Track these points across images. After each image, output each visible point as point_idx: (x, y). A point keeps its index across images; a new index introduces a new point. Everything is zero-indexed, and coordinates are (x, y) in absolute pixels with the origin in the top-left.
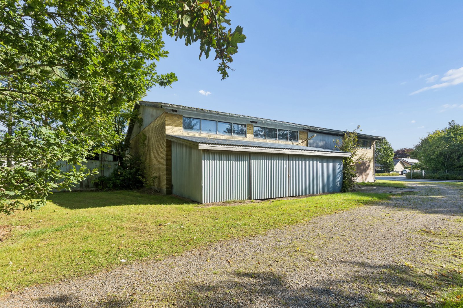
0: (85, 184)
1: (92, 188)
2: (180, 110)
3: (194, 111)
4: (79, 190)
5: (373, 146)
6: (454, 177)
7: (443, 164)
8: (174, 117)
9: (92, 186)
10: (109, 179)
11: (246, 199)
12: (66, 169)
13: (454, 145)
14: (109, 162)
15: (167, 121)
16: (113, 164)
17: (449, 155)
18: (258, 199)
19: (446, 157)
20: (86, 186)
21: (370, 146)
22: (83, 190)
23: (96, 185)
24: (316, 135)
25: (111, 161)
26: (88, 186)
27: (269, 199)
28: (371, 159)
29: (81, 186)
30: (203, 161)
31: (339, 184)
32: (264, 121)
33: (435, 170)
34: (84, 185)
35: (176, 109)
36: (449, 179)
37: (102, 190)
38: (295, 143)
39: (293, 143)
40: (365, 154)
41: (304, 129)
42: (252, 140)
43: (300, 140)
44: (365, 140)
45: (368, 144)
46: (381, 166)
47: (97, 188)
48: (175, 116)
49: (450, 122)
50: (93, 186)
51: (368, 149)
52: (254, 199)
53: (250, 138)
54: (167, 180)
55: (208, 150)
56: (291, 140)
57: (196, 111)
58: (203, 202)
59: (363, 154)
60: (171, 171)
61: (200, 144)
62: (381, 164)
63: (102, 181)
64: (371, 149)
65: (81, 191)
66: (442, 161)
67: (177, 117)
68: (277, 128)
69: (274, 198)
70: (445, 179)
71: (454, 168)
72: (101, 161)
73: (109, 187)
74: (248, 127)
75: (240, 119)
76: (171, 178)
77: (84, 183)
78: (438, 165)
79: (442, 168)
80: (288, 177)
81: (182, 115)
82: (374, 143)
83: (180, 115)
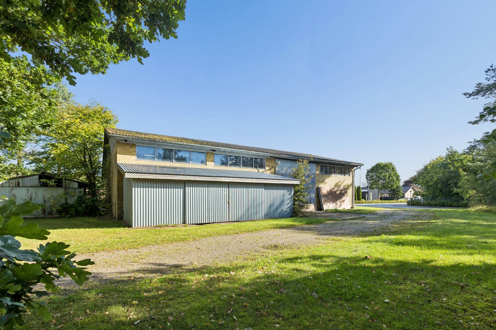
0: (48, 211)
1: (55, 215)
2: (130, 140)
3: (145, 140)
4: (41, 217)
5: (352, 173)
6: (450, 204)
7: (441, 191)
8: (126, 146)
9: (55, 213)
10: (72, 206)
11: (181, 223)
12: (27, 197)
13: (450, 172)
14: (74, 189)
15: (118, 150)
16: (77, 191)
17: (447, 182)
18: (196, 223)
19: (444, 183)
20: (49, 213)
21: (349, 173)
22: (45, 217)
23: (59, 212)
24: (280, 162)
25: (76, 188)
26: (51, 213)
27: (206, 223)
28: (350, 186)
29: (43, 213)
30: (133, 189)
31: (289, 210)
32: (223, 149)
33: (434, 197)
34: (46, 212)
35: (126, 139)
36: (445, 206)
37: (64, 217)
38: (261, 170)
39: (258, 171)
40: (342, 181)
41: (271, 157)
42: (212, 168)
43: (266, 168)
44: (343, 167)
45: (347, 171)
46: (389, 192)
47: (61, 215)
48: (128, 145)
49: (448, 148)
50: (57, 213)
51: (347, 176)
52: (189, 223)
53: (210, 165)
54: (118, 207)
55: (138, 179)
56: (256, 167)
57: (147, 140)
58: (134, 226)
59: (340, 181)
60: (123, 198)
61: (126, 174)
62: (390, 191)
63: (65, 208)
64: (349, 175)
65: (43, 218)
66: (440, 188)
67: (130, 146)
68: (241, 156)
69: (211, 223)
70: (441, 206)
71: (452, 195)
72: (65, 188)
73: (71, 214)
74: (208, 155)
75: (196, 147)
76: (123, 204)
77: (46, 210)
78: (437, 192)
79: (440, 195)
80: (228, 204)
81: (135, 144)
82: (353, 170)
83: (133, 144)
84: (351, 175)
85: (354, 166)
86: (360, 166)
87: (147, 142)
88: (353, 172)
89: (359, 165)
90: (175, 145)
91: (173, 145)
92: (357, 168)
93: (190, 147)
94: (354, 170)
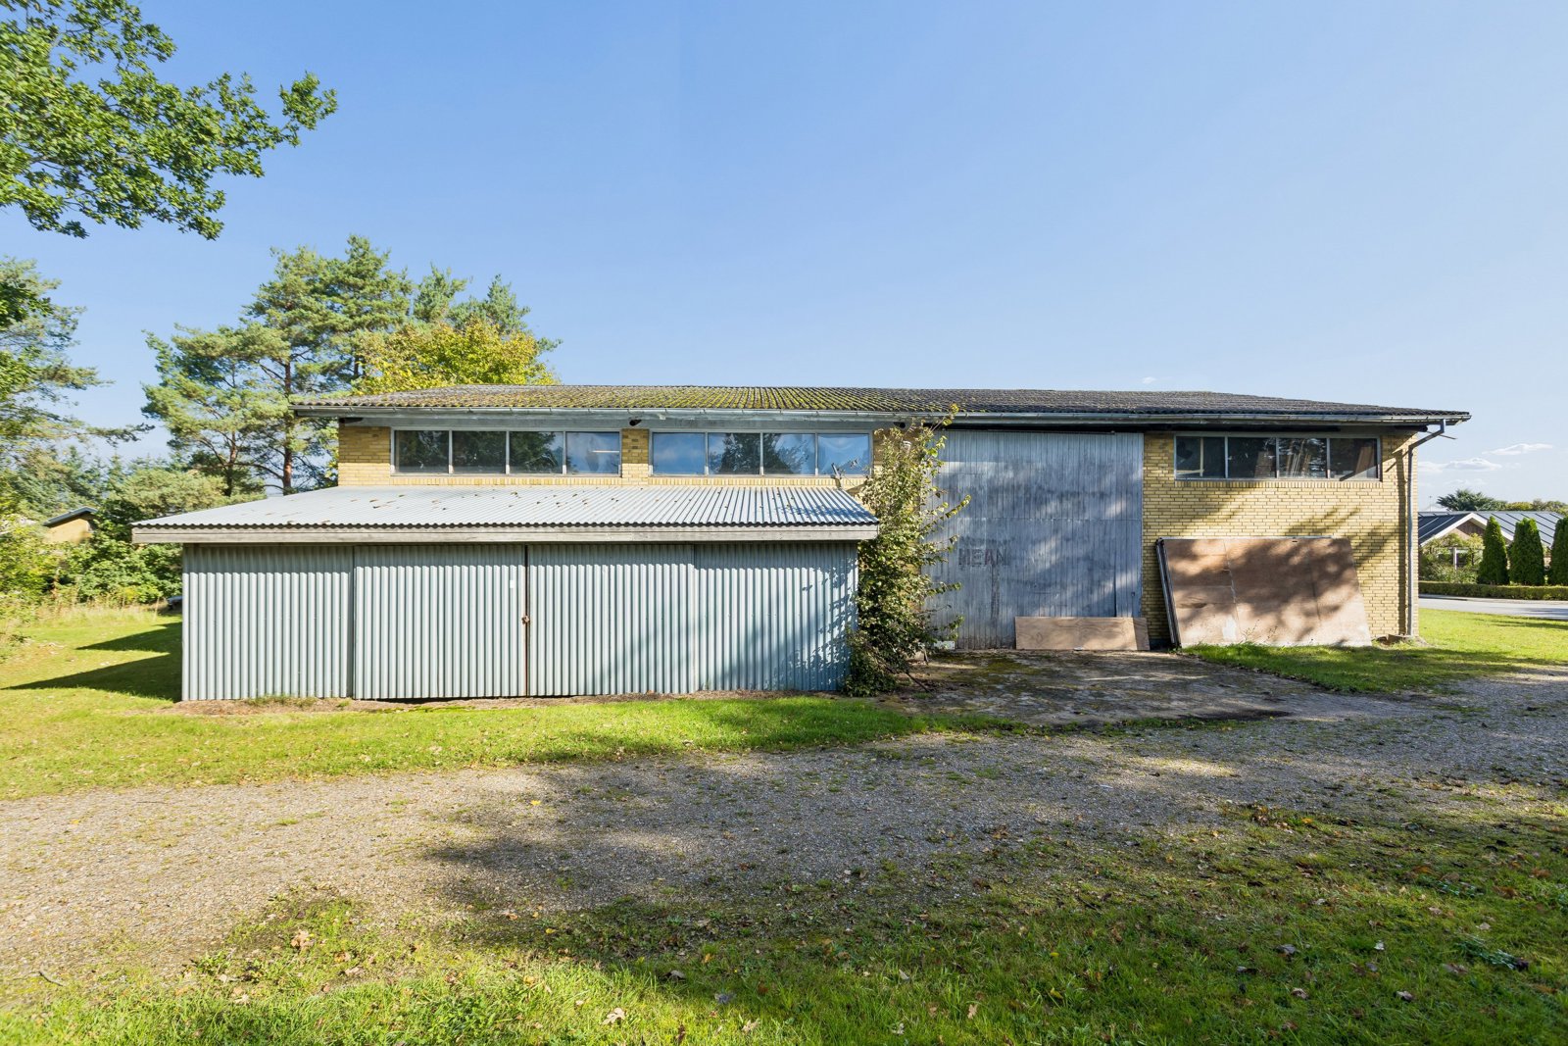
3: (395, 413)
5: (1398, 463)
8: (362, 435)
11: (344, 694)
15: (342, 449)
21: (1376, 462)
38: (856, 479)
39: (838, 482)
40: (1343, 513)
42: (643, 484)
44: (1329, 436)
45: (1362, 455)
48: (367, 432)
51: (1360, 482)
52: (368, 697)
53: (635, 475)
58: (184, 694)
64: (1379, 476)
67: (375, 436)
68: (761, 432)
74: (625, 441)
75: (560, 418)
80: (522, 627)
81: (389, 428)
82: (1405, 447)
83: (382, 428)
84: (1390, 476)
85: (1405, 429)
86: (1440, 423)
87: (400, 416)
88: (1405, 460)
89: (1435, 422)
90: (489, 417)
91: (482, 417)
92: (1421, 435)
93: (540, 417)
94: (1411, 447)
